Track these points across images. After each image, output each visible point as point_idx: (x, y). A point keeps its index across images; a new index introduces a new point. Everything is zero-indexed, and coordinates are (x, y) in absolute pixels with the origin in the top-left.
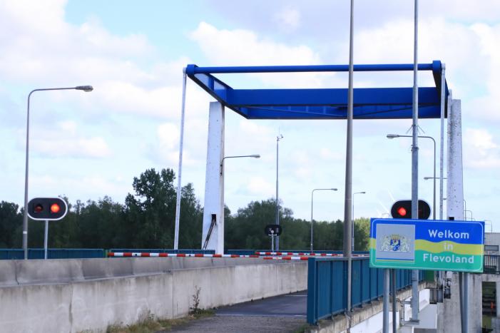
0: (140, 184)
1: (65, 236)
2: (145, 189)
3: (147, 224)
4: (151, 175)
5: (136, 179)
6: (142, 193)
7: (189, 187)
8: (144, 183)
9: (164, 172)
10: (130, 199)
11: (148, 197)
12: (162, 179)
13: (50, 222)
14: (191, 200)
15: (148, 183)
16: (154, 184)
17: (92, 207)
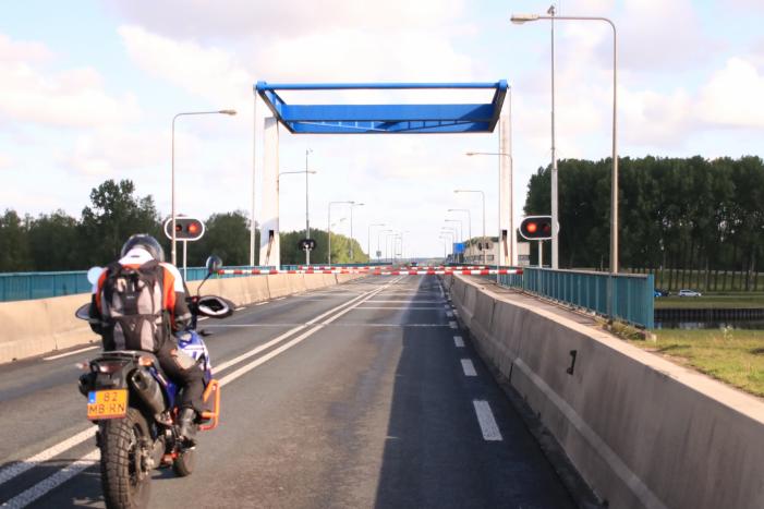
0: (97, 196)
1: (15, 252)
2: (104, 200)
3: (107, 238)
4: (109, 186)
5: (94, 190)
6: (99, 205)
7: (148, 199)
8: (102, 194)
9: (122, 183)
10: (87, 212)
11: (106, 209)
12: (121, 191)
13: (188, 242)
14: (152, 212)
15: (106, 194)
16: (113, 195)
17: (44, 222)
